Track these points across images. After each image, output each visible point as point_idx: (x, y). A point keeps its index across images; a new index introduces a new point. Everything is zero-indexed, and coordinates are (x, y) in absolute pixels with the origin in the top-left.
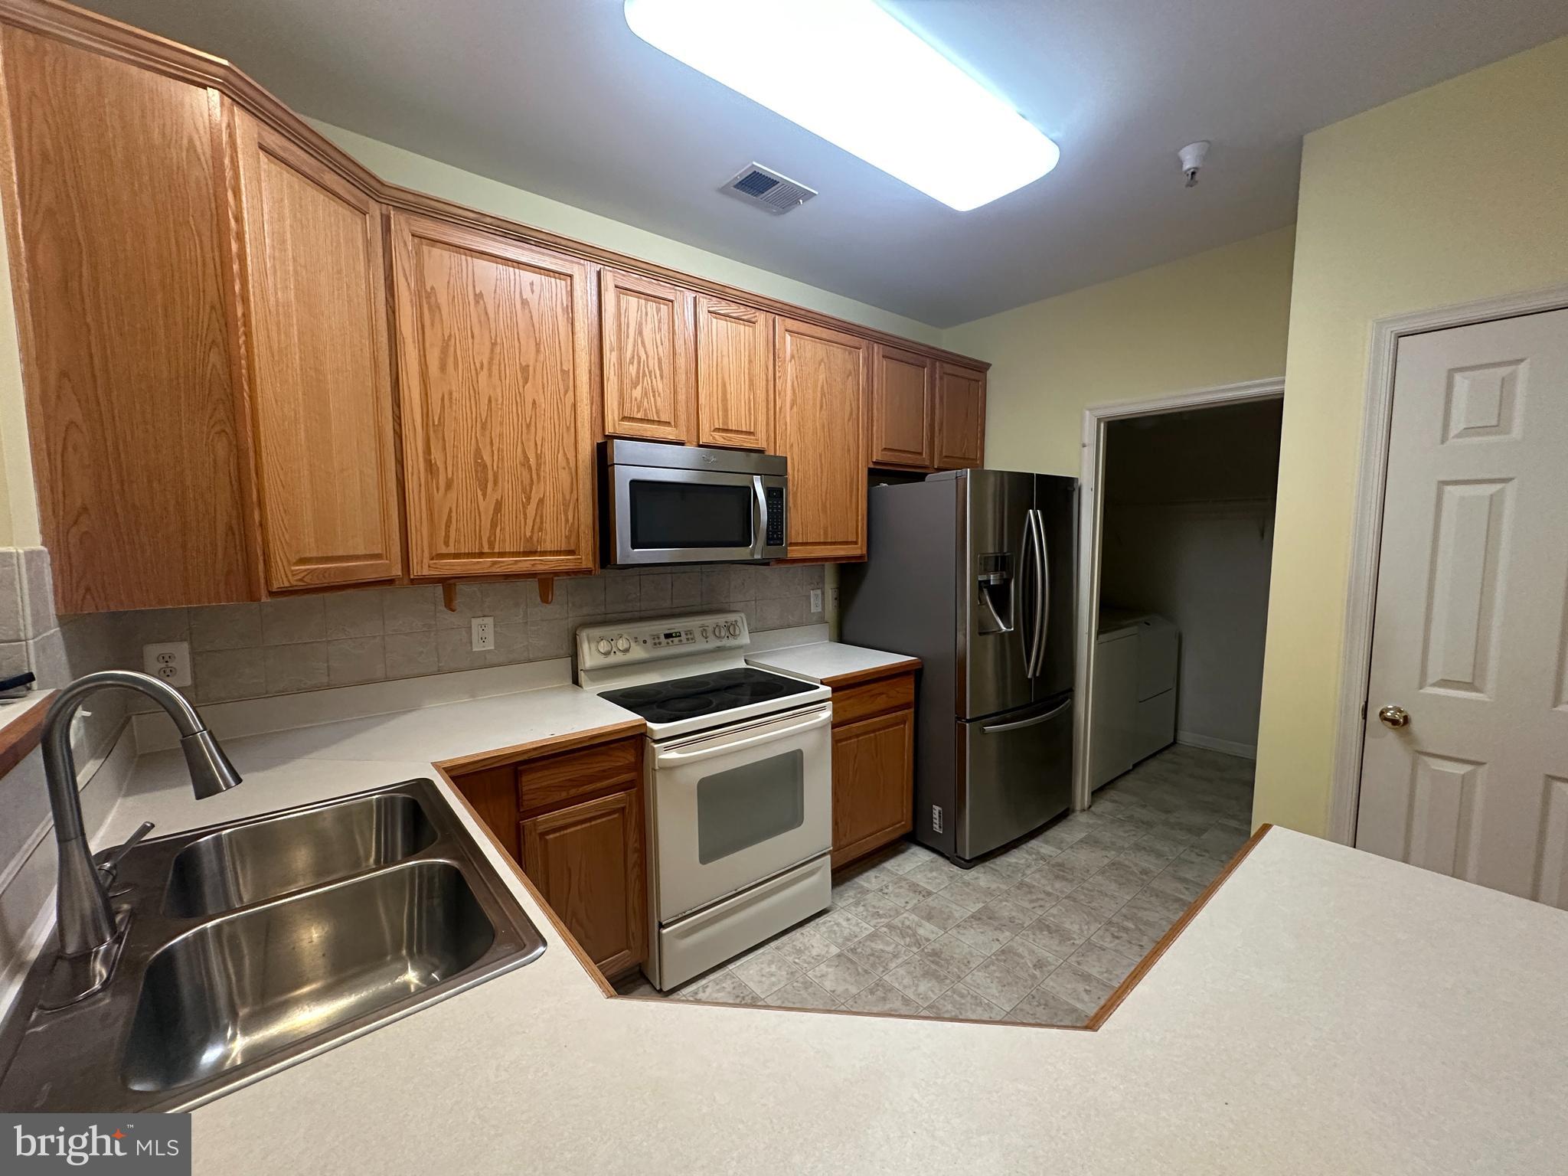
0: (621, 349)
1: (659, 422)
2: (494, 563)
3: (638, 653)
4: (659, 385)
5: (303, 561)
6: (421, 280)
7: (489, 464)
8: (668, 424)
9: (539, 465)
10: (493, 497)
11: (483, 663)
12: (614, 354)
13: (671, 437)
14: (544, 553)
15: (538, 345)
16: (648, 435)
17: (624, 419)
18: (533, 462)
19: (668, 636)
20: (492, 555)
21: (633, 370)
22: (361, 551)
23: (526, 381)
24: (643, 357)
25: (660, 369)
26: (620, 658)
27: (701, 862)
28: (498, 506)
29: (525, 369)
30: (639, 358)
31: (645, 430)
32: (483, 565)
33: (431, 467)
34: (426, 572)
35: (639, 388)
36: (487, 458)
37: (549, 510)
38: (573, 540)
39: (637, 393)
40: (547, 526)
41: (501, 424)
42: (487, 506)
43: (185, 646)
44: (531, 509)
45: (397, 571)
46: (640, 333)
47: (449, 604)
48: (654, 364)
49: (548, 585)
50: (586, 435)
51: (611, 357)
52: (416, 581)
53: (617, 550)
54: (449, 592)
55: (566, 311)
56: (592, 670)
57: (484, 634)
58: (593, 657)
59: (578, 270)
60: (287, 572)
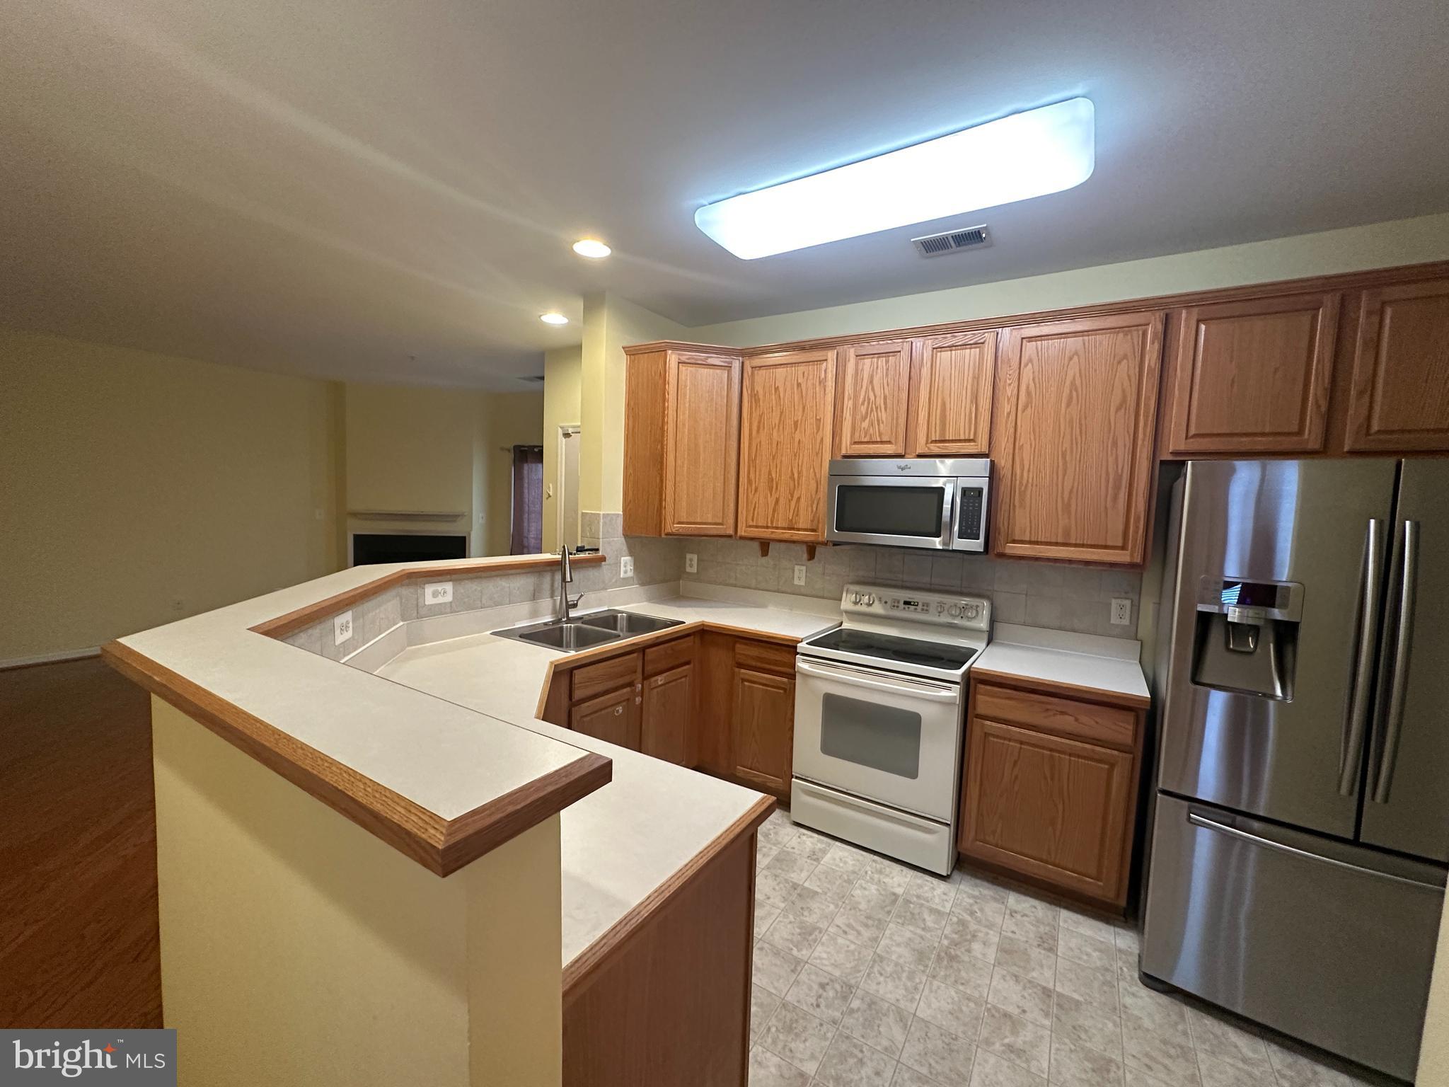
0: (856, 397)
1: (882, 442)
2: (772, 532)
4: (884, 416)
5: (679, 523)
6: (753, 389)
7: (774, 478)
8: (889, 442)
9: (799, 477)
10: (775, 496)
12: (851, 402)
13: (890, 452)
14: (798, 530)
15: (804, 408)
16: (871, 452)
17: (855, 443)
18: (796, 475)
19: (906, 603)
20: (773, 528)
21: (863, 409)
22: (710, 521)
23: (796, 430)
24: (872, 398)
25: (885, 403)
27: (822, 753)
28: (777, 501)
29: (796, 423)
30: (869, 399)
31: (870, 449)
33: (750, 481)
34: (743, 534)
35: (867, 421)
36: (774, 476)
37: (804, 505)
38: (816, 522)
39: (865, 424)
40: (801, 512)
41: (782, 456)
42: (771, 501)
43: (696, 556)
44: (793, 503)
45: (731, 532)
46: (871, 382)
47: (765, 553)
48: (880, 401)
49: (811, 550)
50: (827, 457)
51: (848, 404)
52: (742, 538)
53: (828, 531)
54: (765, 546)
55: (822, 382)
56: (847, 612)
57: (800, 575)
58: (847, 603)
59: (831, 355)
60: (671, 527)
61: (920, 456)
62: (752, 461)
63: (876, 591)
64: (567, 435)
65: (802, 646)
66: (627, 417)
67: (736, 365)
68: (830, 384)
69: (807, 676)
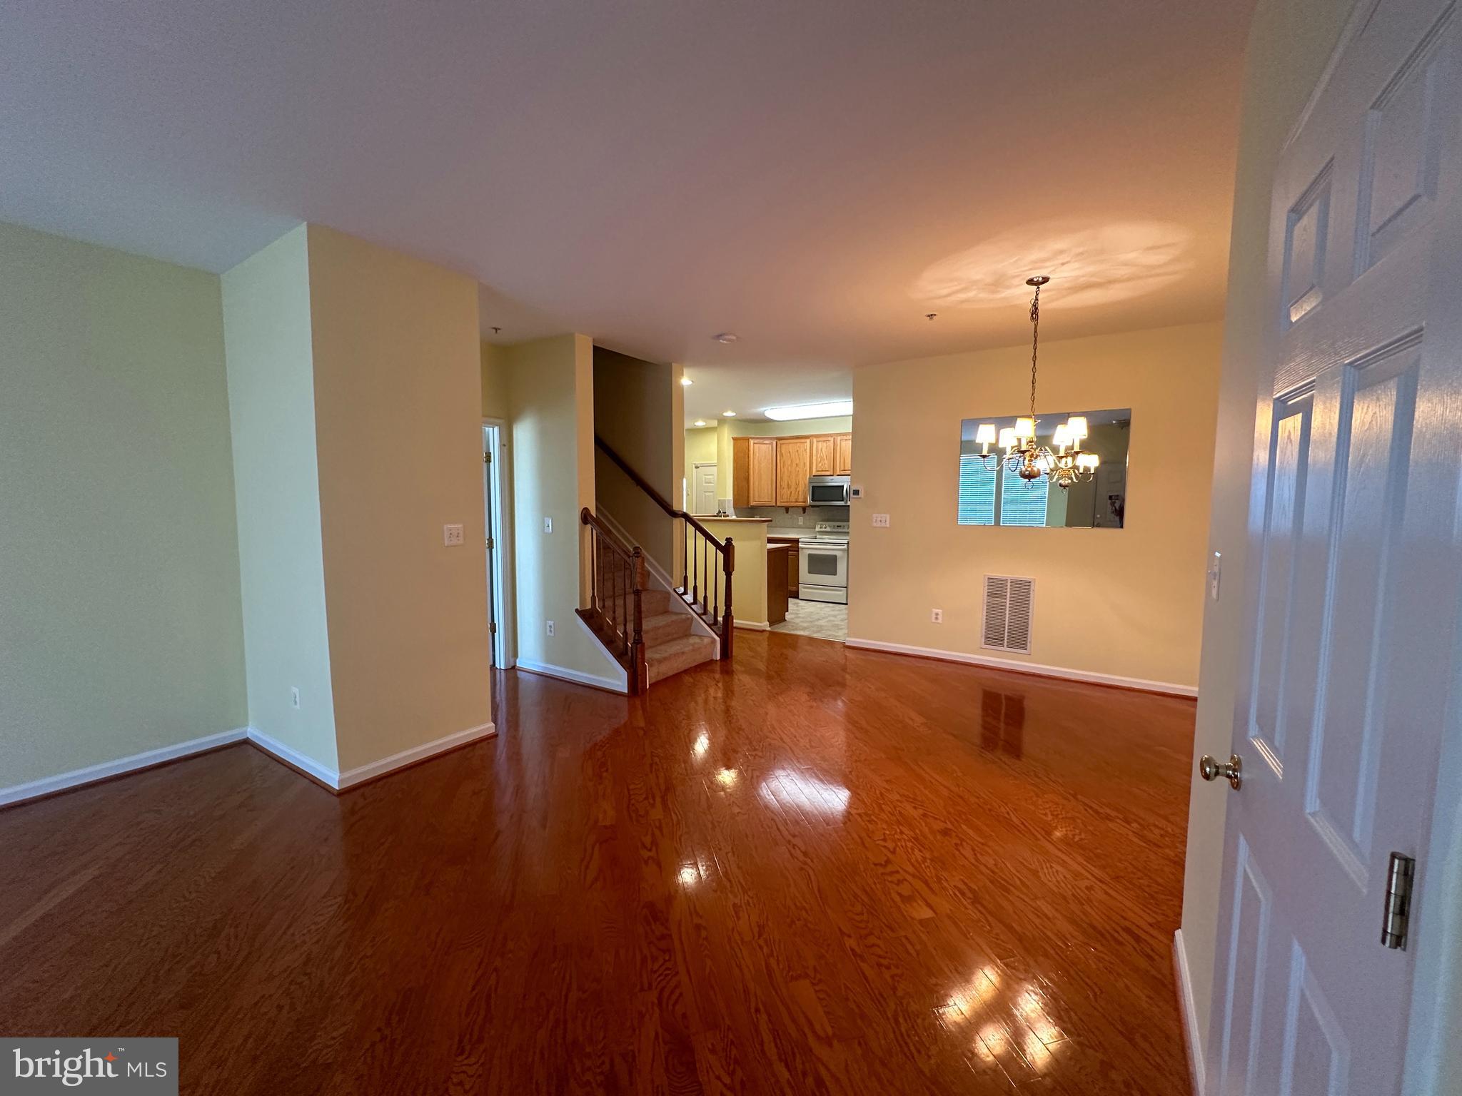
0: (817, 455)
1: (826, 471)
2: (790, 504)
4: (826, 462)
5: (755, 501)
6: (781, 451)
8: (828, 471)
9: (799, 483)
10: (790, 490)
11: (800, 527)
13: (828, 474)
14: (799, 502)
15: (799, 459)
16: (823, 474)
17: (817, 471)
18: (797, 483)
19: (838, 526)
20: (790, 502)
21: (819, 459)
22: (766, 500)
23: (797, 467)
24: (822, 456)
26: (823, 530)
27: (809, 573)
28: (791, 492)
29: (797, 464)
32: (795, 504)
33: (781, 486)
34: (779, 505)
35: (821, 463)
36: (789, 483)
37: (800, 493)
38: (805, 499)
39: (820, 465)
40: (800, 496)
41: (792, 476)
42: (789, 493)
44: (797, 492)
45: (774, 504)
46: (822, 450)
47: (787, 512)
48: (825, 457)
49: (804, 509)
50: (808, 477)
51: (814, 458)
52: (779, 507)
53: (809, 501)
54: (787, 509)
55: (805, 450)
56: (819, 532)
57: (801, 520)
58: (818, 529)
59: (808, 441)
60: (753, 503)
61: (838, 475)
62: (781, 478)
63: (828, 523)
64: (697, 467)
65: (800, 540)
66: (734, 463)
67: (775, 443)
68: (808, 451)
69: (803, 548)
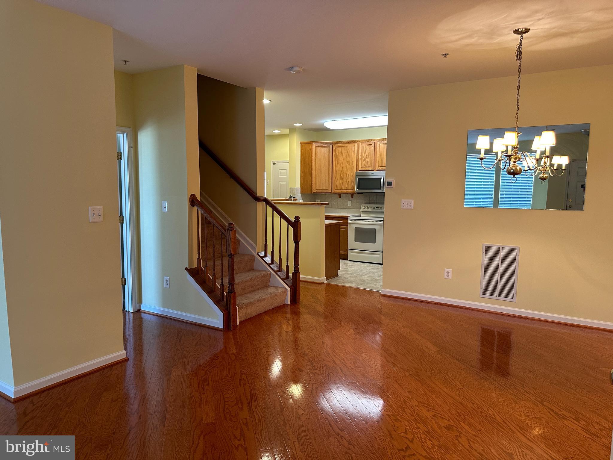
0: (362, 155)
1: (368, 167)
3: (370, 210)
4: (369, 160)
5: (317, 189)
6: (335, 153)
8: (370, 167)
9: (348, 176)
10: (342, 181)
11: (349, 208)
12: (361, 157)
13: (370, 169)
14: (348, 190)
15: (349, 158)
16: (366, 169)
17: (362, 167)
18: (347, 176)
19: (376, 208)
20: (342, 190)
21: (364, 159)
22: (325, 189)
23: (347, 164)
24: (366, 156)
25: (369, 157)
26: (366, 210)
27: (355, 241)
28: (343, 182)
29: (347, 162)
30: (365, 156)
32: (346, 191)
33: (335, 178)
34: (334, 192)
35: (365, 162)
36: (342, 176)
37: (349, 183)
38: (353, 188)
39: (364, 162)
40: (349, 185)
41: (344, 170)
42: (341, 183)
44: (347, 183)
45: (331, 192)
46: (365, 152)
47: (340, 197)
48: (368, 157)
49: (352, 195)
50: (355, 171)
51: (360, 157)
52: (333, 193)
53: (356, 189)
54: (340, 195)
55: (354, 151)
56: (362, 211)
57: (350, 203)
58: (362, 209)
59: (356, 145)
60: (315, 191)
61: (377, 170)
62: (336, 172)
63: (369, 205)
64: (274, 164)
65: (349, 218)
66: (301, 161)
67: (331, 146)
68: (356, 152)
69: (351, 224)
